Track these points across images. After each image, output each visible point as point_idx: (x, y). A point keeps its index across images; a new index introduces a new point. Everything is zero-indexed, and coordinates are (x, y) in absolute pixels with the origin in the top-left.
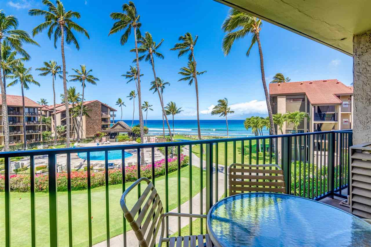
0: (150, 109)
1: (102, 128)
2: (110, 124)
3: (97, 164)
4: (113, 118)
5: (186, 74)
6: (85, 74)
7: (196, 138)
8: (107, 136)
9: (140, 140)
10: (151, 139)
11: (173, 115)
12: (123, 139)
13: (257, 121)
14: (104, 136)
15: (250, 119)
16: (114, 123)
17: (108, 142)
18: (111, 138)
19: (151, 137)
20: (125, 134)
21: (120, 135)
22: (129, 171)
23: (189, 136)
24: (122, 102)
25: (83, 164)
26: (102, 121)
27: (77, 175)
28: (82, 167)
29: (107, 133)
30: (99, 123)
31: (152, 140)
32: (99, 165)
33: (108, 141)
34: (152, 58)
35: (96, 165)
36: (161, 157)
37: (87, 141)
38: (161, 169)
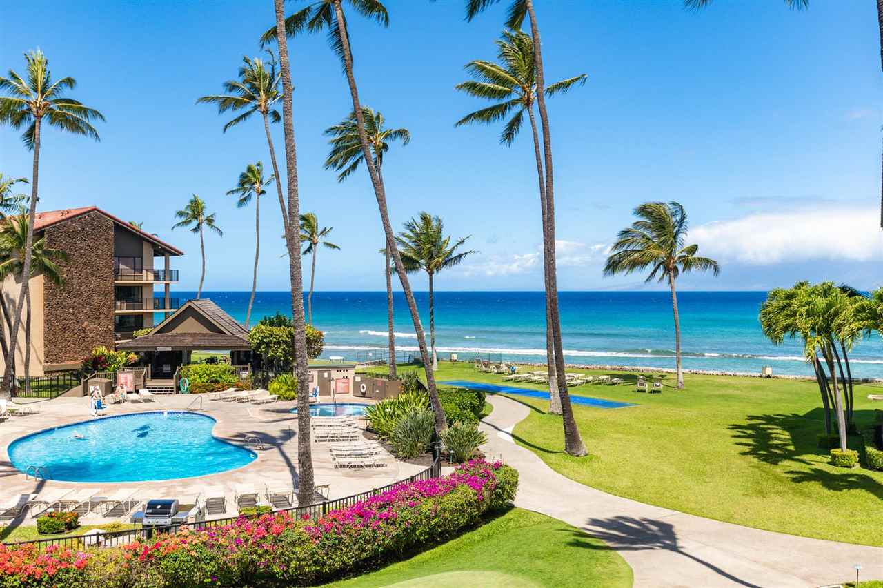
0: (327, 244)
1: (117, 330)
2: (152, 313)
3: (98, 503)
4: (167, 285)
5: (491, 93)
6: (43, 93)
7: (534, 378)
8: (136, 364)
9: (285, 388)
10: (333, 383)
11: (431, 274)
12: (211, 382)
13: (830, 305)
14: (127, 365)
15: (791, 296)
16: (168, 306)
17: (145, 393)
18: (156, 375)
19: (334, 374)
20: (219, 358)
21: (196, 363)
22: (246, 541)
23: (504, 368)
24: (207, 213)
25: (33, 503)
26: (117, 298)
27: (8, 564)
28: (29, 515)
29: (137, 353)
30: (105, 310)
31: (341, 385)
32: (104, 506)
33: (141, 391)
34: (340, 19)
35: (93, 505)
36: (383, 466)
37: (51, 387)
38: (393, 531)
